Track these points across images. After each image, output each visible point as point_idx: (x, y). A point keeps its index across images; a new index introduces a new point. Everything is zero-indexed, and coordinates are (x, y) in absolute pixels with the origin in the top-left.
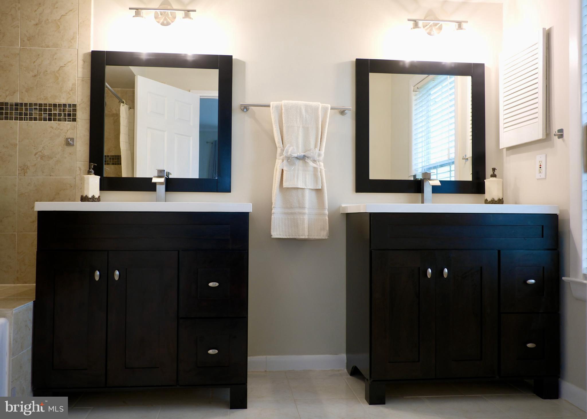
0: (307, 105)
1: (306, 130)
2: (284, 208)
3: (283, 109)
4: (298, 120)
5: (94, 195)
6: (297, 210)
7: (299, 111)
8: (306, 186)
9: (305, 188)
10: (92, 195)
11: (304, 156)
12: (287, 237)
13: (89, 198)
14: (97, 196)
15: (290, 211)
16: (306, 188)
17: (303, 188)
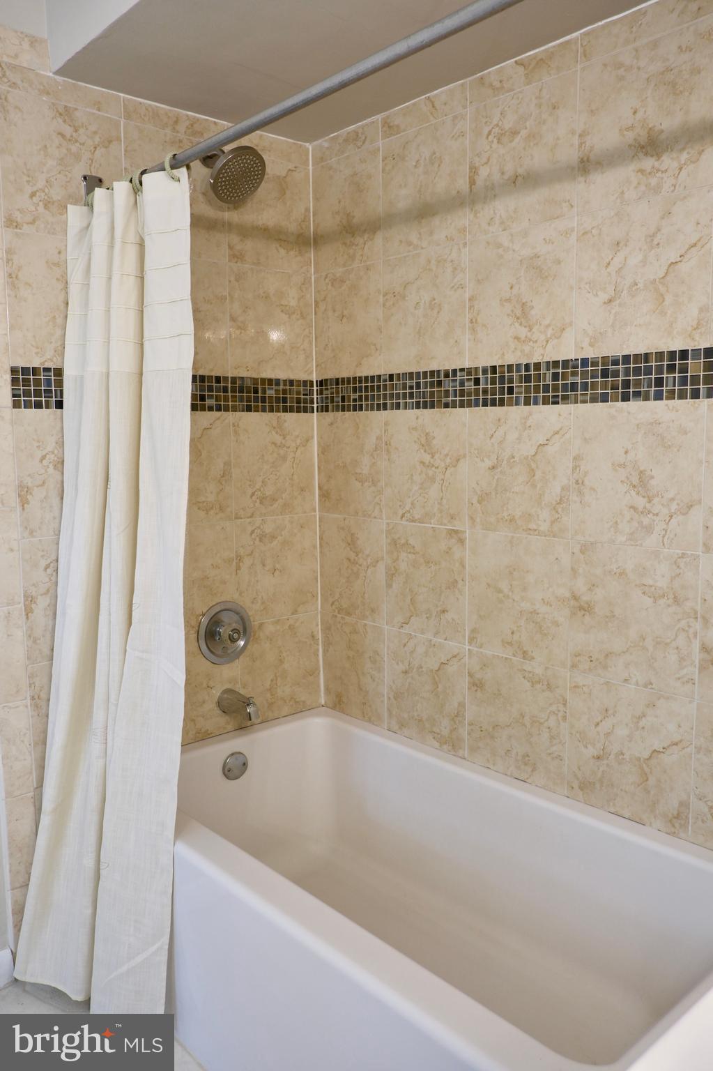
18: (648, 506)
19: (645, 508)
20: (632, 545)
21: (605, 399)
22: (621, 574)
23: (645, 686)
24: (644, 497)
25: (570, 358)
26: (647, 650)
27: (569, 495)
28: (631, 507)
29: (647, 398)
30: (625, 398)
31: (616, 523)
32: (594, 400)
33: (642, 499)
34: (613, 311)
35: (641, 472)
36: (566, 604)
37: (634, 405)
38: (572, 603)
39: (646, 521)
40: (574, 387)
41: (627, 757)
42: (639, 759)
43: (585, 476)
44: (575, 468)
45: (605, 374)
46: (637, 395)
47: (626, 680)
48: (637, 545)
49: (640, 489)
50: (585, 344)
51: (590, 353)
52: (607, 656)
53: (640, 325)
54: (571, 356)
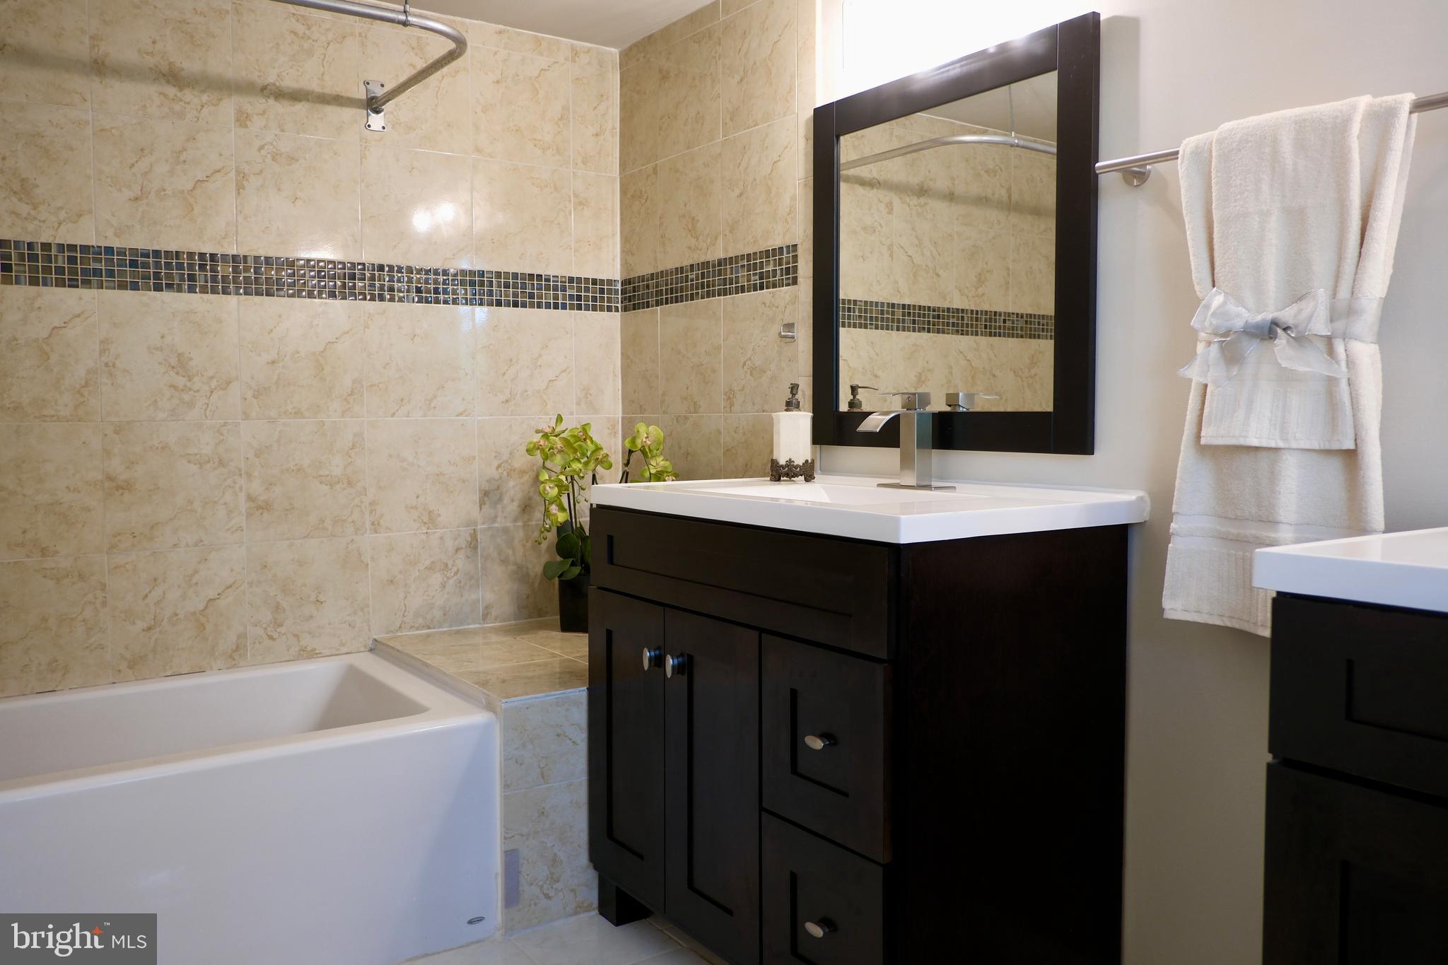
0: (1305, 120)
1: (1296, 219)
2: (1220, 517)
3: (1214, 154)
4: (1265, 187)
5: (790, 459)
6: (1252, 530)
7: (1268, 150)
8: (1286, 440)
9: (1281, 444)
10: (788, 460)
11: (1275, 323)
12: (1223, 621)
13: (782, 466)
14: (799, 461)
15: (1233, 531)
16: (1287, 446)
17: (1273, 445)
18: (189, 384)
19: (185, 386)
20: (174, 420)
21: (135, 287)
22: (163, 448)
23: (196, 545)
24: (184, 376)
25: (90, 244)
26: (196, 512)
27: (97, 378)
28: (171, 386)
29: (180, 290)
30: (158, 288)
31: (156, 401)
32: (122, 286)
33: (182, 378)
34: (141, 209)
35: (180, 354)
36: (98, 486)
37: (167, 296)
38: (107, 484)
39: (187, 397)
40: (97, 272)
41: (181, 616)
42: (194, 614)
43: (116, 359)
44: (103, 352)
45: (133, 264)
46: (169, 286)
47: (175, 545)
48: (180, 420)
49: (179, 369)
50: (110, 233)
51: (116, 244)
52: (152, 527)
53: (170, 226)
54: (93, 242)
